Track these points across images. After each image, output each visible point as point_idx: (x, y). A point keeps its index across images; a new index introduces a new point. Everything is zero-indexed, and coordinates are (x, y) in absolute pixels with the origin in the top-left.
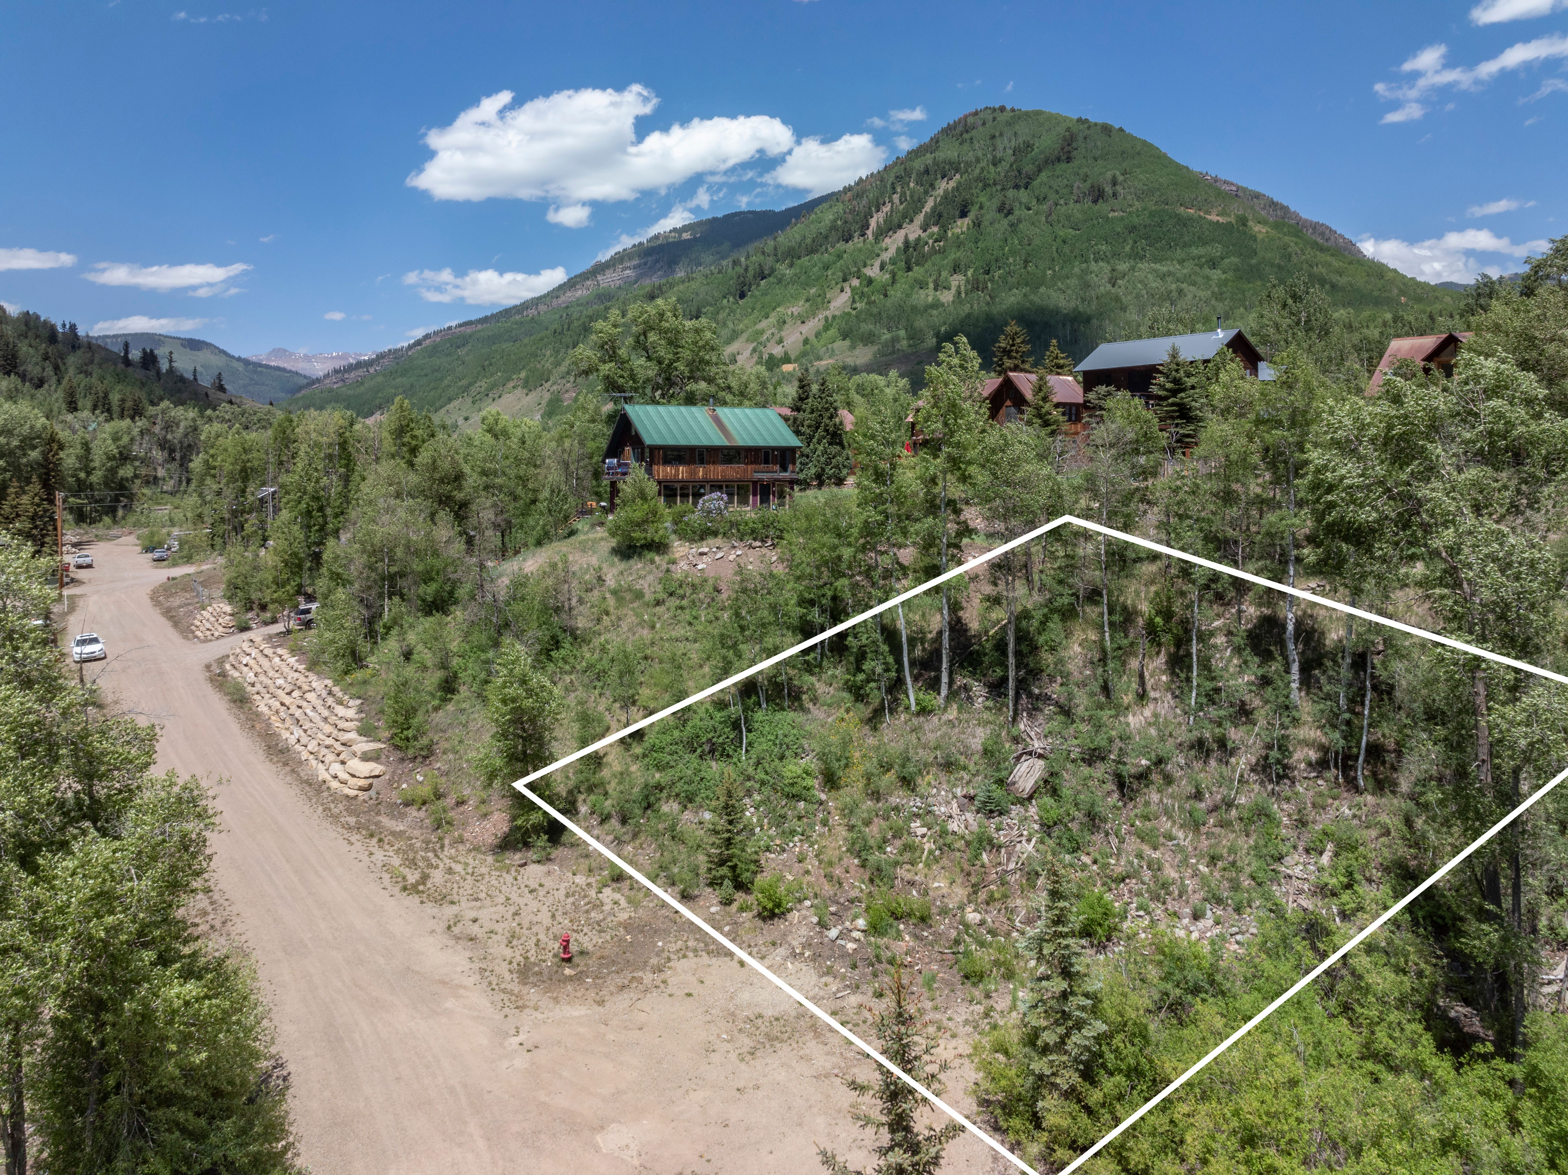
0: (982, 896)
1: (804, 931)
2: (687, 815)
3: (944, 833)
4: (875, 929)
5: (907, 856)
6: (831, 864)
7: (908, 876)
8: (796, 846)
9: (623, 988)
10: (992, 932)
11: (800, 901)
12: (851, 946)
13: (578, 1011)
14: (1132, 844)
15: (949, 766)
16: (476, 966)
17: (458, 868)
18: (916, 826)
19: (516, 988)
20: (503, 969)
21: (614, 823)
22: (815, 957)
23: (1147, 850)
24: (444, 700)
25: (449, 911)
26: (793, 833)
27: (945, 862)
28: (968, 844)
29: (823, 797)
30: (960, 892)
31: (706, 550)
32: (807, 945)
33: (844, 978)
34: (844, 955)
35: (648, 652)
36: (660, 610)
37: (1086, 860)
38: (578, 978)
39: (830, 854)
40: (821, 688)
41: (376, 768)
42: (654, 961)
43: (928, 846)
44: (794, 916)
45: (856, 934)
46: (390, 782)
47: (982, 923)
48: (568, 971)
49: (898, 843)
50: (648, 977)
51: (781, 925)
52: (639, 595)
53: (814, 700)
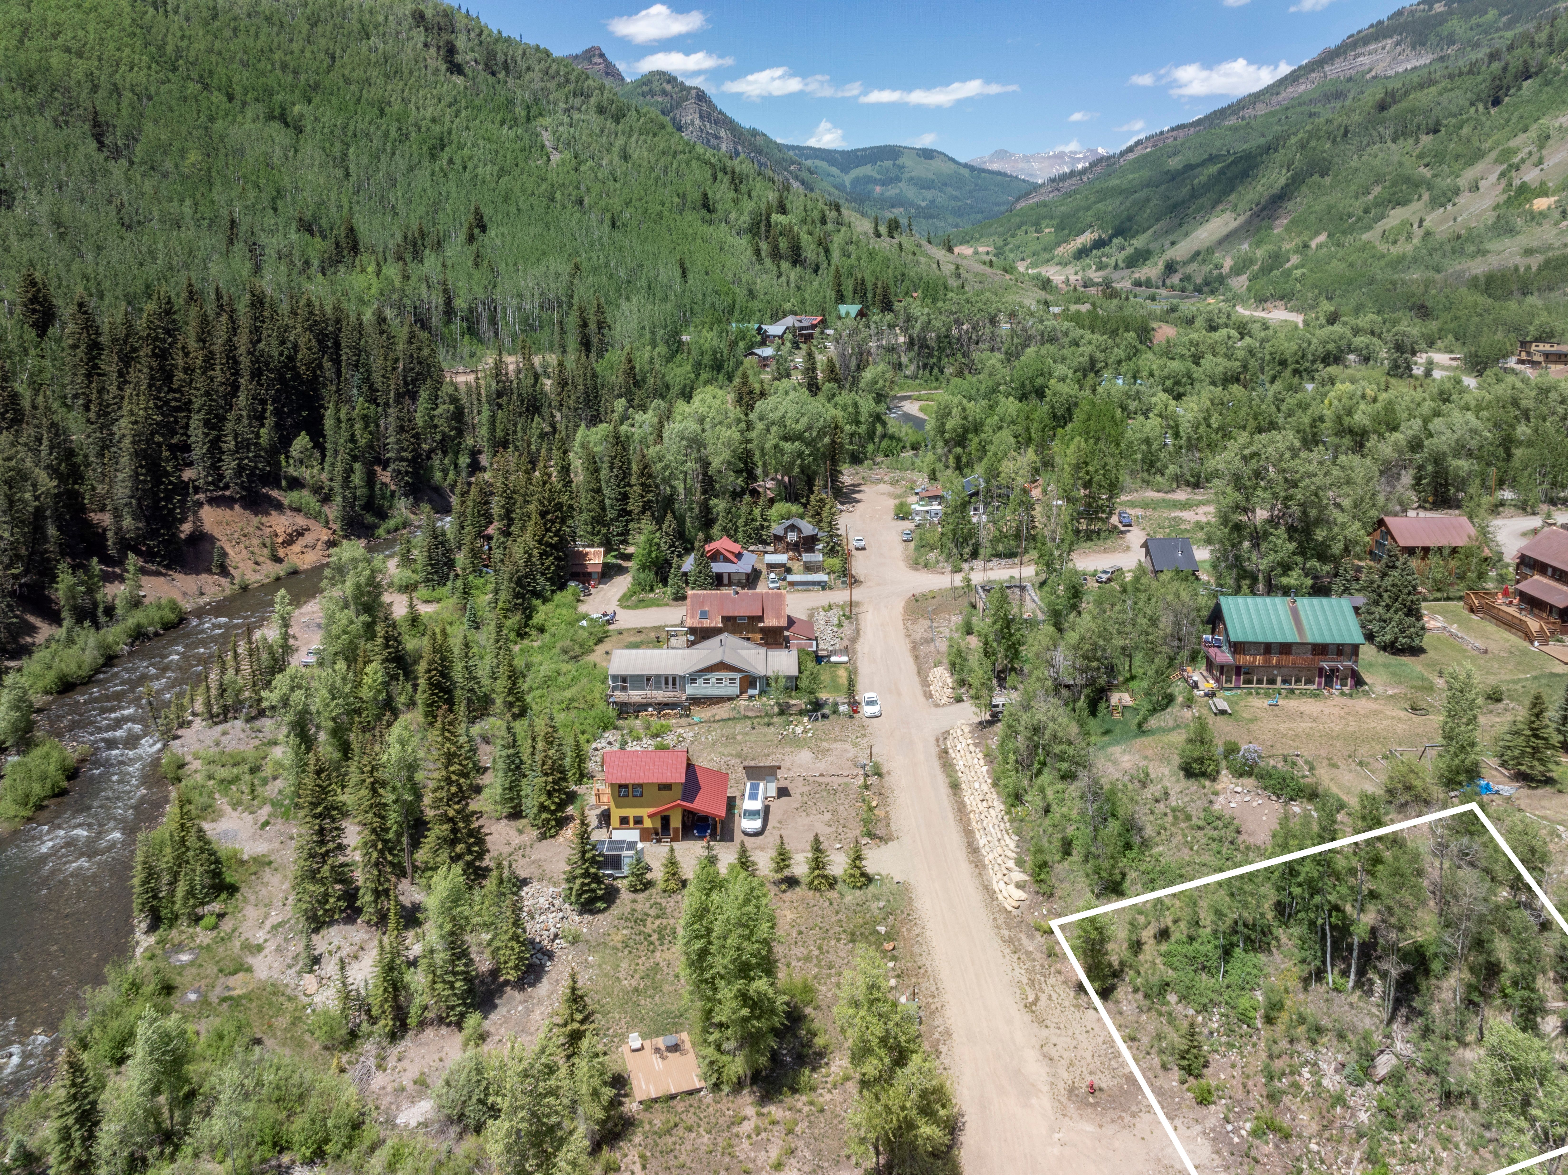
0: (1327, 1135)
1: (1214, 1120)
2: (1180, 1007)
3: (1319, 1084)
4: (1254, 1133)
5: (1292, 1090)
6: (1248, 1077)
7: (1289, 1104)
8: (1233, 1055)
9: (1113, 1121)
10: (1322, 1162)
11: (1220, 1098)
12: (1236, 1140)
13: (1089, 1128)
14: (1431, 1141)
15: (1341, 1037)
16: (1050, 1079)
17: (1054, 996)
18: (1306, 1072)
19: (1064, 1100)
20: (1061, 1085)
21: (1140, 996)
22: (1214, 1139)
23: (1438, 1149)
24: (1063, 859)
25: (1045, 1032)
26: (1233, 1046)
27: (1313, 1103)
28: (1331, 1096)
29: (1260, 1026)
30: (1314, 1127)
31: (1239, 789)
32: (1213, 1130)
33: (1224, 1159)
34: (1231, 1143)
35: (1183, 871)
36: (1200, 834)
37: (1396, 1138)
38: (1094, 1106)
39: (1250, 1070)
40: (1284, 939)
41: (1022, 895)
42: (1134, 1108)
43: (1307, 1088)
44: (1213, 1108)
45: (1243, 1133)
46: (1030, 907)
47: (1318, 1153)
48: (1091, 1100)
49: (1291, 1079)
50: (1127, 1118)
51: (1204, 1111)
52: (1189, 818)
53: (1279, 947)
